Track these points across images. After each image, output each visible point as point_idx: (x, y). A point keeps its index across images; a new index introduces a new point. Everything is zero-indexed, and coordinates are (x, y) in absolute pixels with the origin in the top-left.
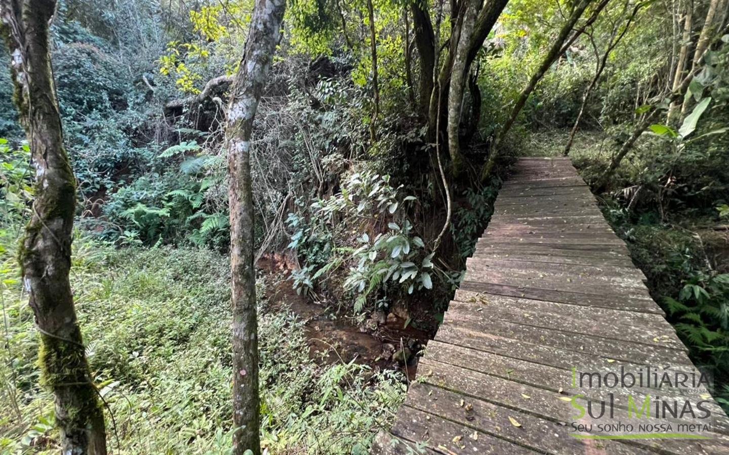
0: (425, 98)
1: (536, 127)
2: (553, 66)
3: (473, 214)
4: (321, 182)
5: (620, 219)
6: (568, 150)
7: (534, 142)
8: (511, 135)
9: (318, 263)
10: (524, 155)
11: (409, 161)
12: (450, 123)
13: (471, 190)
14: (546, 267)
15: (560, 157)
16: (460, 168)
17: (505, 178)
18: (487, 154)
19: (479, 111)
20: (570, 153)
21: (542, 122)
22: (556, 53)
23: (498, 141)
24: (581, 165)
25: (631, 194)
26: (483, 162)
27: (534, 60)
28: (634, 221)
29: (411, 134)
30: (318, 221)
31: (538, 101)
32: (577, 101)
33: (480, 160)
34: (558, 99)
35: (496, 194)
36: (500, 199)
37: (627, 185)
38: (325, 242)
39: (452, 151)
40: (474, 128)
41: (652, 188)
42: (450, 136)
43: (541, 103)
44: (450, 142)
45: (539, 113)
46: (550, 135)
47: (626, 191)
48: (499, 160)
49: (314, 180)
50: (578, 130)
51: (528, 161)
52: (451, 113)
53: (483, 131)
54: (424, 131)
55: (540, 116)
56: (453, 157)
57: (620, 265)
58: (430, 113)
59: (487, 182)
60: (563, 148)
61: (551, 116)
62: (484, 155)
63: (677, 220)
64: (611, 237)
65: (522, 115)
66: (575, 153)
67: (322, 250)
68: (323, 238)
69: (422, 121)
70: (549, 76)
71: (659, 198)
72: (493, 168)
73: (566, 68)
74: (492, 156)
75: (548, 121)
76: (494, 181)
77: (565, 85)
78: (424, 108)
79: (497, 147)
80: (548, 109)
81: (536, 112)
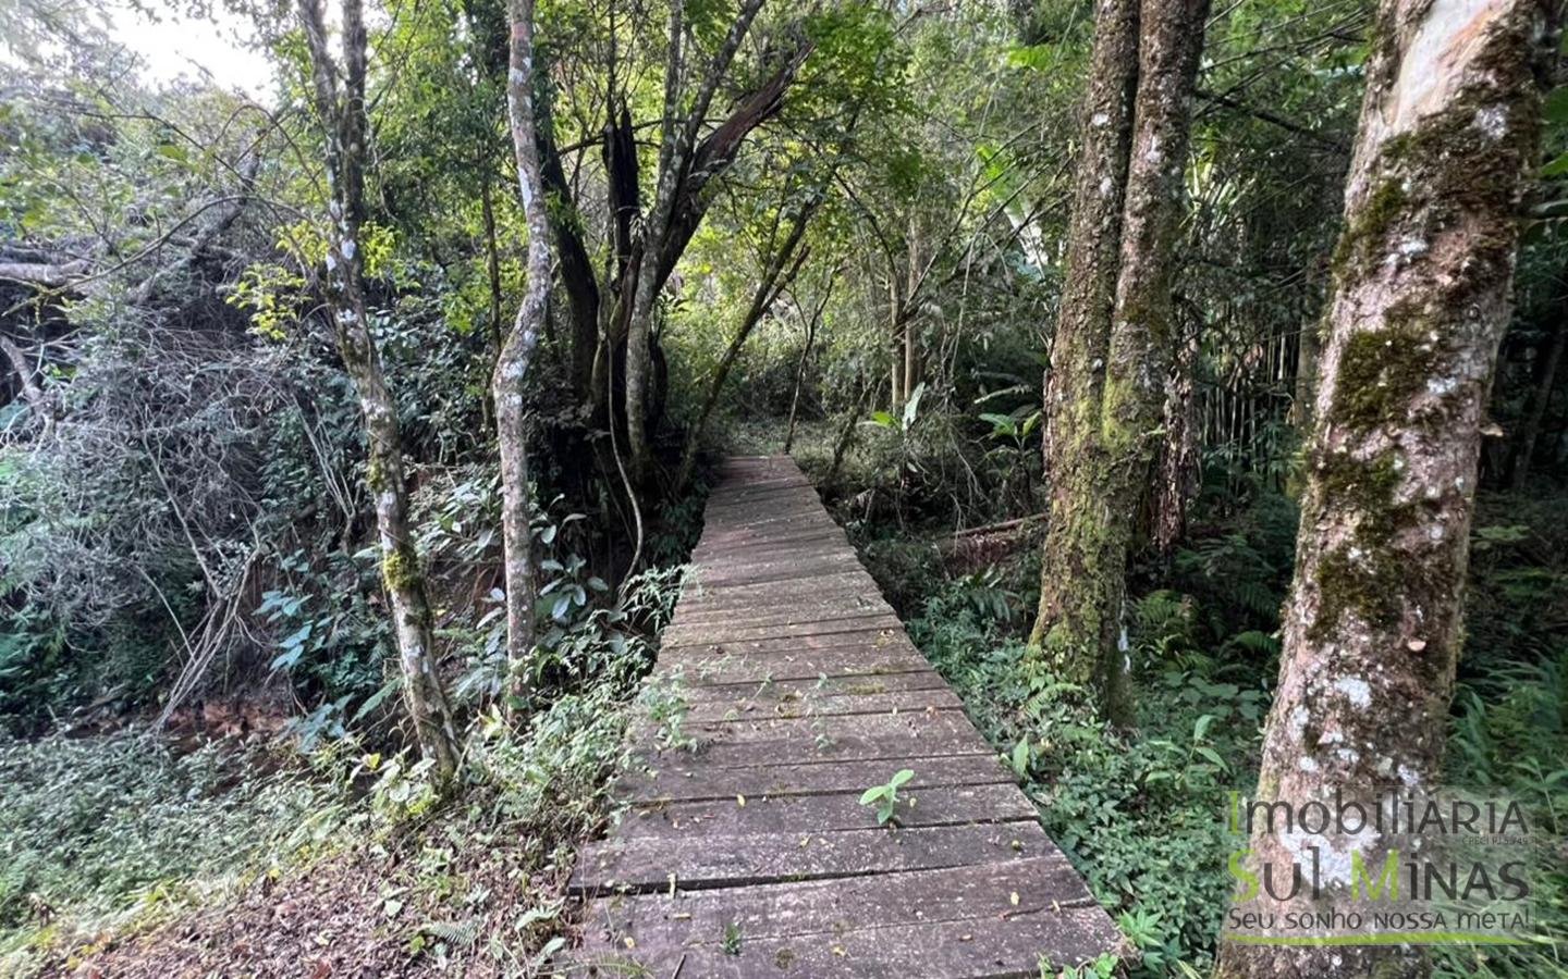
0: (583, 357)
1: (744, 414)
2: (759, 324)
3: (673, 540)
4: (350, 517)
5: (857, 532)
6: (788, 447)
7: (744, 435)
8: (713, 421)
9: (357, 691)
10: (732, 454)
11: (559, 462)
12: (629, 399)
13: (666, 501)
14: (772, 559)
15: (781, 455)
16: (647, 468)
17: (712, 485)
18: (684, 448)
19: (666, 385)
20: (793, 451)
21: (752, 407)
22: (758, 311)
23: (697, 427)
24: (805, 466)
25: (866, 500)
26: (678, 461)
27: (731, 313)
28: (874, 537)
29: (564, 416)
30: (348, 600)
31: (742, 375)
32: (793, 378)
33: (673, 456)
34: (769, 373)
35: (702, 507)
36: (709, 510)
37: (862, 490)
38: (371, 643)
39: (634, 440)
40: (660, 408)
41: (888, 493)
42: (631, 418)
43: (746, 379)
44: (631, 427)
45: (745, 391)
46: (764, 426)
47: (860, 497)
48: (701, 457)
49: (328, 514)
50: (795, 419)
51: (739, 463)
52: (631, 385)
53: (673, 415)
54: (586, 411)
55: (748, 397)
56: (637, 451)
57: (838, 545)
58: (593, 382)
59: (687, 490)
60: (782, 444)
61: (762, 398)
62: (679, 449)
63: (917, 531)
64: (831, 526)
65: (725, 392)
66: (798, 451)
67: (365, 662)
68: (366, 633)
69: (580, 395)
70: (753, 337)
71: (896, 505)
72: (694, 470)
73: (773, 328)
74: (691, 450)
75: (759, 406)
76: (697, 487)
77: (775, 354)
78: (581, 376)
79: (697, 437)
80: (758, 388)
81: (741, 392)
